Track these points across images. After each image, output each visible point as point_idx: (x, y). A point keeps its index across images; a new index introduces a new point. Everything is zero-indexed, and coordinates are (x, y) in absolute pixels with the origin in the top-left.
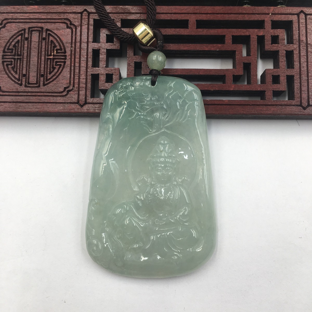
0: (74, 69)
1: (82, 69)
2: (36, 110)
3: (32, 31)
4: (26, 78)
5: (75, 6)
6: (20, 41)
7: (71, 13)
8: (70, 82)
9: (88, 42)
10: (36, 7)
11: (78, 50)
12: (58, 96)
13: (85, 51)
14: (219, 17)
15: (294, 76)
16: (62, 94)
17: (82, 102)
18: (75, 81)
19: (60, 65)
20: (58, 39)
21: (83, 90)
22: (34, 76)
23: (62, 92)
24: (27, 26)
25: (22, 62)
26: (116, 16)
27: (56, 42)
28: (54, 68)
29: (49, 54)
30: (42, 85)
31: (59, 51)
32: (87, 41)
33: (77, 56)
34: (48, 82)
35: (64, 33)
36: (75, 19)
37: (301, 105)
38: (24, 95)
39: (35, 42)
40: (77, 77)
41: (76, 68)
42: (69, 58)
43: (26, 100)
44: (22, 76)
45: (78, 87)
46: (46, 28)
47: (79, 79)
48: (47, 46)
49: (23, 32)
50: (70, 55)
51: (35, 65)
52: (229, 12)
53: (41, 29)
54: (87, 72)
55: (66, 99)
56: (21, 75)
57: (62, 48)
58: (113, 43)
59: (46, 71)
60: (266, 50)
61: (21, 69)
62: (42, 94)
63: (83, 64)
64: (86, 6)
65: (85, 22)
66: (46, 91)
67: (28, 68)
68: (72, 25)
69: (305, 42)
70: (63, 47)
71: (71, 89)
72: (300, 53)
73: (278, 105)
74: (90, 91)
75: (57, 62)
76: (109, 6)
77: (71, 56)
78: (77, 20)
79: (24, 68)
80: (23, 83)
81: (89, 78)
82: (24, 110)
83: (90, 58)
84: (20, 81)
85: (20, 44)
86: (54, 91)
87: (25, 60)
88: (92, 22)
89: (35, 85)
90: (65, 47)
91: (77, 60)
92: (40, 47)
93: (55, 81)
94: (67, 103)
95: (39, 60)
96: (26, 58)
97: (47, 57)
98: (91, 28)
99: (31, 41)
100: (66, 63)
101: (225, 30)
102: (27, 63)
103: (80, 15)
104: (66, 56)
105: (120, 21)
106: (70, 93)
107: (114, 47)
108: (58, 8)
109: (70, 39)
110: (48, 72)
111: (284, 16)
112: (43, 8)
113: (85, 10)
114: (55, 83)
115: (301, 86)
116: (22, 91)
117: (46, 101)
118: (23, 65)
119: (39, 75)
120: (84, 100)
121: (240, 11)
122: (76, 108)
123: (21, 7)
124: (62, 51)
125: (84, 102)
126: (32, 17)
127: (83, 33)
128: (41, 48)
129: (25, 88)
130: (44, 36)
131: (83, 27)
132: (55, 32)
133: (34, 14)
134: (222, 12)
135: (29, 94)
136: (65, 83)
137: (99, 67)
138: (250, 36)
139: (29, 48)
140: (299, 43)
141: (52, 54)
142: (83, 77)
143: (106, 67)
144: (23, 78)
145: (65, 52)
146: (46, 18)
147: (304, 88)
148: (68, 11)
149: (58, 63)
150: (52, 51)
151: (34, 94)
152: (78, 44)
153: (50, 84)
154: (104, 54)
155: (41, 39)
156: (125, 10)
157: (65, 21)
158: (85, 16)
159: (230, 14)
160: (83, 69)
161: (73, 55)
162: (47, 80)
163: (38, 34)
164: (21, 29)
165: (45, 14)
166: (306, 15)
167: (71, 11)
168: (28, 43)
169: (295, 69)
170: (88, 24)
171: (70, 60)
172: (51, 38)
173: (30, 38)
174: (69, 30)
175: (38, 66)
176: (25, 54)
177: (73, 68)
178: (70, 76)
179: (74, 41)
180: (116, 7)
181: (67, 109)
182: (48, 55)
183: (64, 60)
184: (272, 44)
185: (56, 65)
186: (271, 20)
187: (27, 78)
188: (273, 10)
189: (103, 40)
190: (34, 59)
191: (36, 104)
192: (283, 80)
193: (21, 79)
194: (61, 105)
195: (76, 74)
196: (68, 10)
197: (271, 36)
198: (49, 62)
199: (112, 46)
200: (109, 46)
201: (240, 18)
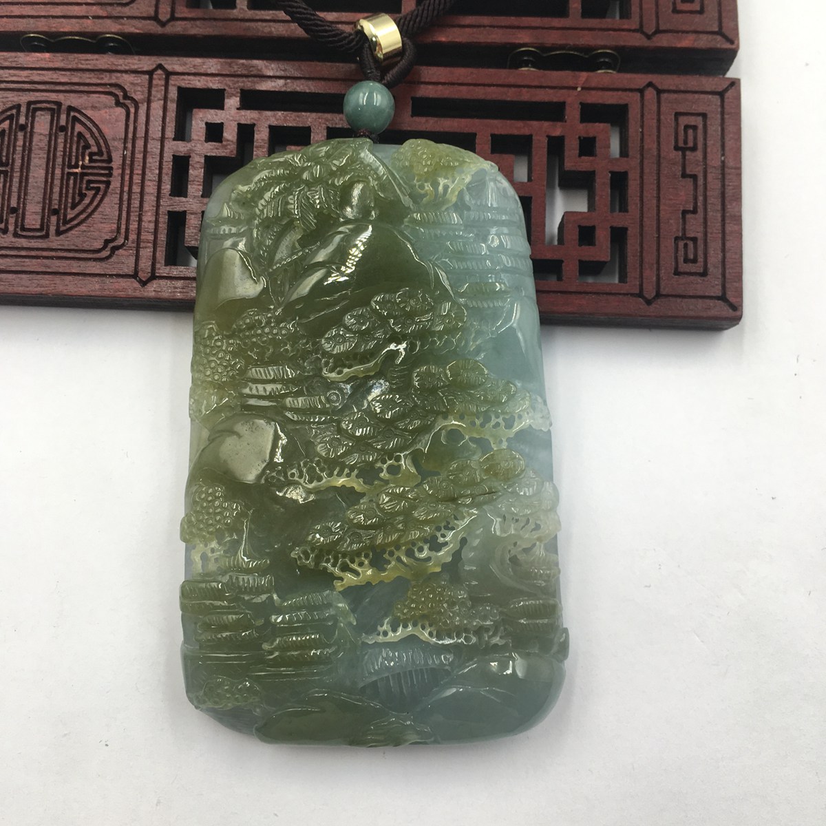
0: (129, 199)
1: (146, 198)
2: (36, 289)
3: (36, 110)
4: (16, 216)
5: (137, 57)
6: (7, 132)
7: (126, 72)
8: (119, 228)
9: (163, 139)
10: (47, 55)
11: (139, 156)
12: (90, 259)
13: (154, 160)
14: (464, 93)
15: (626, 229)
16: (99, 254)
17: (143, 276)
18: (131, 226)
19: (98, 189)
20: (94, 130)
21: (149, 247)
22: (36, 213)
23: (99, 251)
24: (24, 98)
25: (8, 180)
26: (229, 83)
27: (89, 135)
28: (83, 196)
29: (73, 164)
30: (54, 232)
31: (94, 158)
32: (160, 135)
33: (138, 170)
34: (68, 226)
35: (108, 117)
36: (135, 86)
37: (640, 295)
38: (12, 256)
39: (41, 134)
40: (134, 217)
41: (133, 197)
42: (119, 174)
43: (17, 267)
44: (9, 211)
45: (137, 239)
46: (68, 103)
47: (140, 221)
48: (68, 146)
49: (14, 111)
50: (120, 167)
51: (38, 187)
52: (487, 81)
53: (55, 107)
54: (158, 206)
55: (107, 266)
56: (5, 209)
57: (104, 150)
58: (221, 142)
59: (63, 201)
60: (566, 169)
61: (7, 196)
62: (53, 254)
63: (151, 188)
64: (162, 58)
65: (158, 93)
66: (63, 248)
67: (23, 194)
68: (129, 100)
69: (655, 153)
70: (106, 148)
71: (120, 244)
72: (642, 177)
73: (590, 293)
74: (164, 249)
75: (89, 182)
76: (215, 60)
77: (123, 170)
78: (139, 89)
79: (13, 193)
80: (9, 227)
81: (163, 219)
82: (10, 290)
83: (167, 174)
84: (3, 224)
85: (6, 139)
86: (81, 248)
87: (17, 175)
88: (173, 93)
89: (38, 234)
90: (111, 148)
91: (137, 179)
92: (53, 146)
93: (84, 224)
94: (111, 276)
95: (49, 177)
96: (19, 170)
97: (67, 170)
98: (172, 106)
99: (32, 133)
100: (110, 184)
101: (477, 121)
102: (20, 182)
103: (147, 77)
104: (111, 168)
105: (239, 95)
106: (116, 252)
107: (223, 152)
108: (97, 60)
109: (123, 130)
110: (69, 205)
111: (610, 93)
112: (64, 60)
113: (160, 67)
114: (84, 228)
115: (641, 252)
116: (5, 245)
117: (61, 270)
118: (11, 186)
119: (46, 211)
120: (150, 271)
121: (512, 80)
122: (129, 288)
123: (13, 54)
124: (102, 158)
125: (150, 274)
126: (37, 79)
127: (152, 118)
128: (55, 149)
129: (14, 240)
130: (63, 122)
131: (153, 105)
132: (89, 113)
133: (40, 72)
134: (470, 81)
135: (23, 253)
136: (107, 229)
137: (186, 197)
138: (531, 136)
139: (28, 150)
140: (642, 155)
141: (80, 163)
142: (149, 217)
143: (202, 196)
144: (12, 217)
145: (110, 160)
146: (69, 81)
147: (650, 258)
148: (119, 68)
149: (92, 185)
150: (80, 158)
151: (33, 253)
152: (140, 144)
153: (73, 232)
154: (198, 166)
155: (56, 130)
156: (251, 69)
157: (113, 90)
158: (160, 79)
159: (489, 85)
160: (150, 200)
161: (127, 167)
162: (65, 222)
163: (50, 117)
164: (11, 105)
165: (68, 73)
166: (659, 92)
167: (127, 68)
168: (25, 137)
169: (629, 214)
170: (165, 99)
171: (120, 178)
172: (78, 128)
173: (29, 125)
174: (120, 111)
175: (45, 189)
176: (18, 163)
177: (125, 196)
178: (119, 214)
179: (130, 135)
180: (232, 62)
181: (109, 289)
182: (70, 167)
183: (107, 177)
184: (580, 156)
185: (87, 189)
186: (581, 103)
187: (20, 216)
188: (587, 80)
189: (198, 135)
190: (37, 173)
191: (39, 277)
192: (603, 237)
193: (5, 218)
194: (96, 279)
195: (132, 209)
196: (121, 65)
197: (579, 138)
198: (71, 182)
199: (217, 149)
200: (212, 149)
201: (510, 95)
